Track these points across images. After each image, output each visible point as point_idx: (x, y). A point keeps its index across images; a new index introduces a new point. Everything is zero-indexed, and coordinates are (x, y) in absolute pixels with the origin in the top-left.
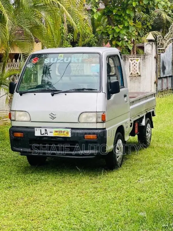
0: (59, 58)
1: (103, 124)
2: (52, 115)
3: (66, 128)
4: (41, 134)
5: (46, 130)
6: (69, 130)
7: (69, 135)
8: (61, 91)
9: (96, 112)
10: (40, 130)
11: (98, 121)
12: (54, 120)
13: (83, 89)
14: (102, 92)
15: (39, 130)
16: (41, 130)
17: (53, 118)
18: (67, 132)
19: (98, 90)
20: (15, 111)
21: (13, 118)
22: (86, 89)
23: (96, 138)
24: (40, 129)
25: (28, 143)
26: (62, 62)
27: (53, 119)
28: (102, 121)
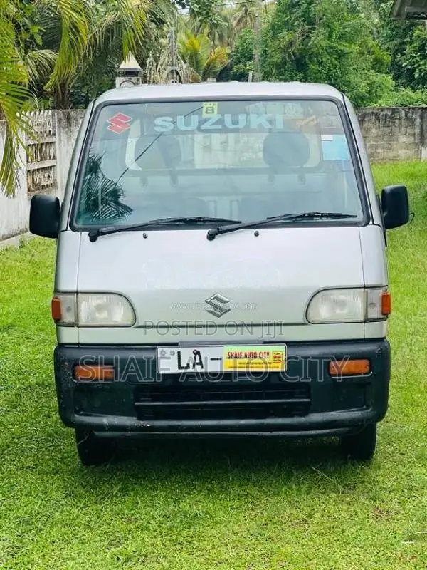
0: (205, 115)
1: (382, 326)
2: (215, 302)
3: (266, 343)
4: (180, 367)
5: (197, 353)
6: (282, 349)
7: (281, 367)
8: (240, 222)
9: (365, 287)
10: (176, 354)
11: (369, 317)
12: (223, 320)
13: (312, 216)
14: (374, 224)
15: (172, 353)
16: (179, 353)
17: (219, 313)
18: (275, 357)
19: (360, 217)
20: (77, 293)
21: (68, 317)
22: (323, 216)
23: (367, 370)
24: (176, 350)
25: (132, 398)
26: (220, 127)
27: (219, 316)
28: (382, 317)
